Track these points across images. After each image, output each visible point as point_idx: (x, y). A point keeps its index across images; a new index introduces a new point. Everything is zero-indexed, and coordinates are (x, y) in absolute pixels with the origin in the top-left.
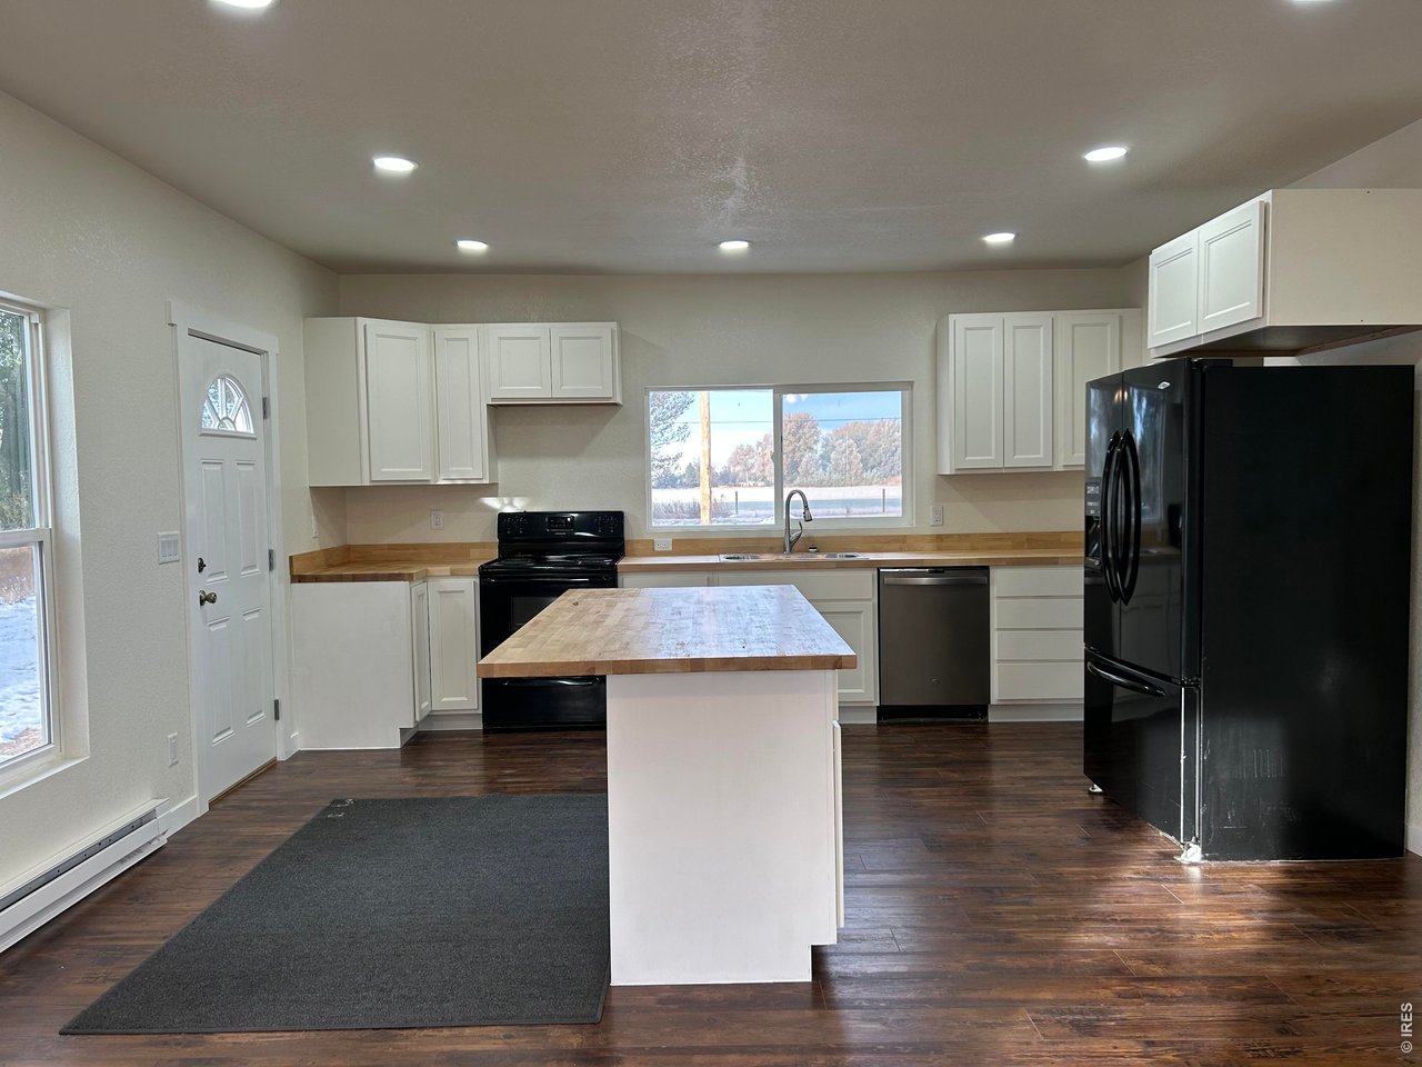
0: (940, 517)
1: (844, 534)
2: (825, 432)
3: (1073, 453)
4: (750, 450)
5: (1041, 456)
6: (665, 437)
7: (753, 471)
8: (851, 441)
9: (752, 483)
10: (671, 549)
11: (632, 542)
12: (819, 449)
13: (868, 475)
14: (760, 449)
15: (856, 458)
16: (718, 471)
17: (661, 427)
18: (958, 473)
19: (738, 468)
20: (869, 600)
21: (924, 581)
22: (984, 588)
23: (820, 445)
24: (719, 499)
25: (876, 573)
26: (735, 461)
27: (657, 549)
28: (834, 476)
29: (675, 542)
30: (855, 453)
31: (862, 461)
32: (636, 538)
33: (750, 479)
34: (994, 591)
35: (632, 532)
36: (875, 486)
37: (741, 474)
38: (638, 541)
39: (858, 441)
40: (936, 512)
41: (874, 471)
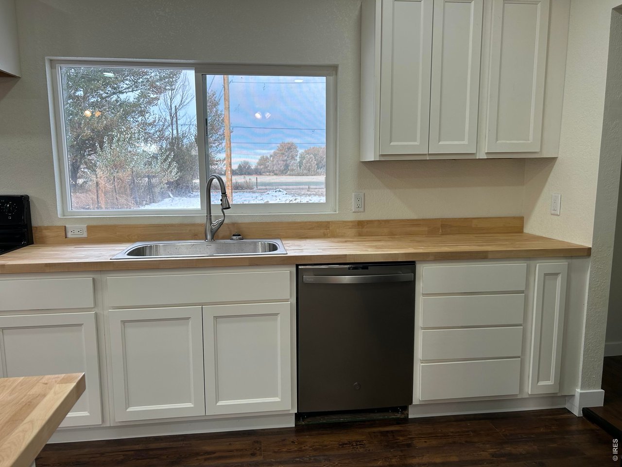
0: (362, 203)
1: (268, 220)
2: (301, 151)
3: (497, 140)
4: (267, 158)
5: (466, 142)
6: (219, 149)
7: (269, 168)
8: (312, 156)
9: (268, 174)
10: (85, 235)
11: (40, 229)
12: (298, 159)
13: (319, 171)
14: (272, 158)
15: (314, 163)
16: (252, 168)
17: (216, 144)
18: (383, 159)
19: (262, 167)
20: (287, 300)
21: (346, 279)
22: (410, 287)
23: (298, 157)
24: (248, 181)
25: (294, 269)
26: (260, 164)
27: (70, 235)
28: (305, 172)
29: (90, 229)
30: (313, 161)
31: (317, 164)
32: (46, 225)
33: (267, 172)
34: (420, 287)
35: (39, 218)
36: (322, 176)
37: (263, 170)
38: (47, 228)
39: (315, 155)
40: (358, 199)
41: (322, 169)
